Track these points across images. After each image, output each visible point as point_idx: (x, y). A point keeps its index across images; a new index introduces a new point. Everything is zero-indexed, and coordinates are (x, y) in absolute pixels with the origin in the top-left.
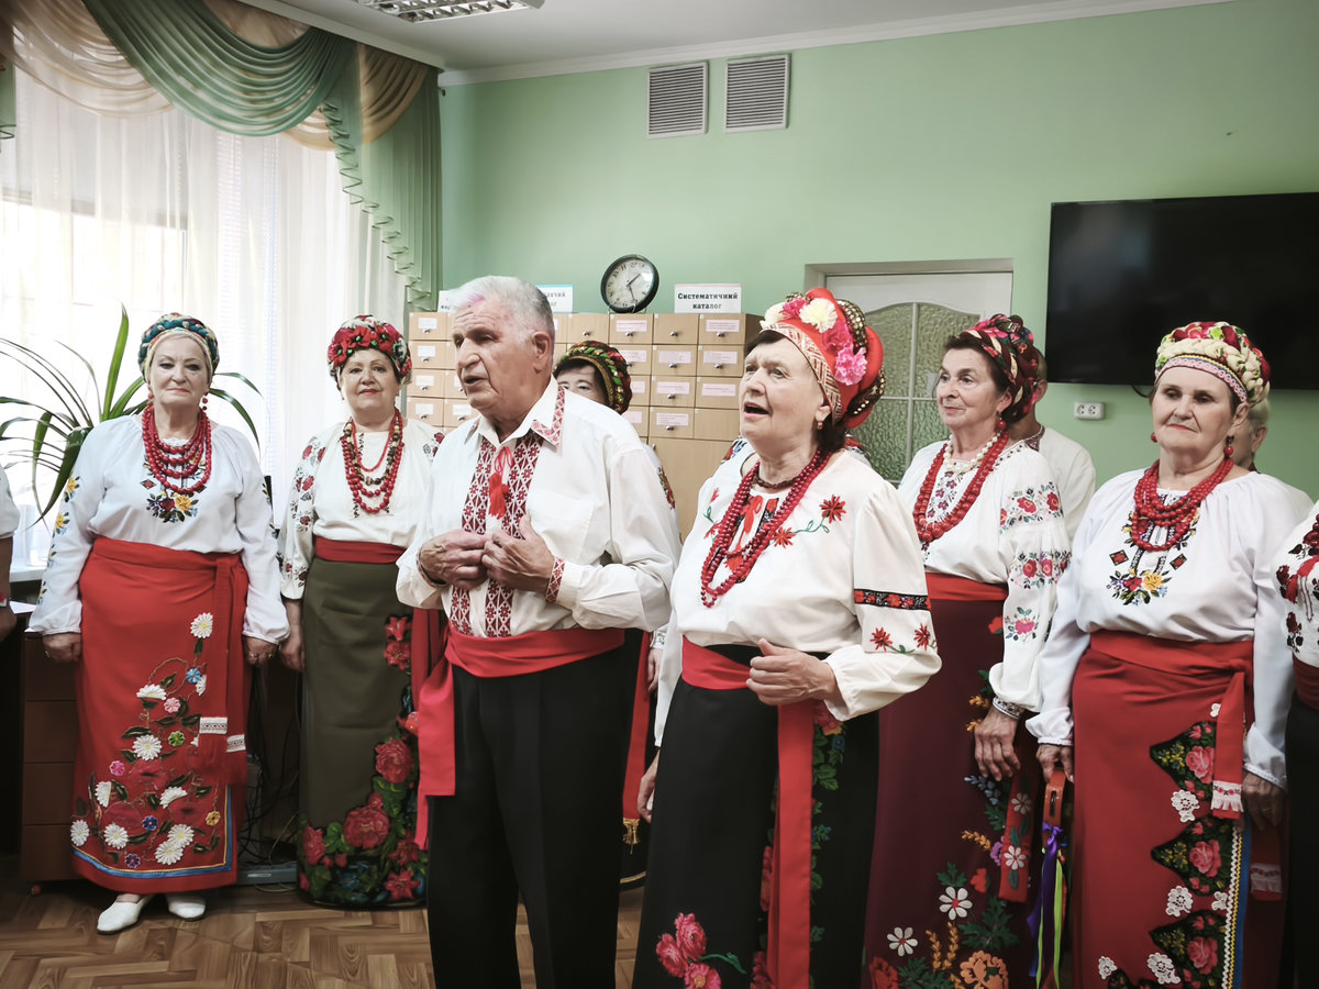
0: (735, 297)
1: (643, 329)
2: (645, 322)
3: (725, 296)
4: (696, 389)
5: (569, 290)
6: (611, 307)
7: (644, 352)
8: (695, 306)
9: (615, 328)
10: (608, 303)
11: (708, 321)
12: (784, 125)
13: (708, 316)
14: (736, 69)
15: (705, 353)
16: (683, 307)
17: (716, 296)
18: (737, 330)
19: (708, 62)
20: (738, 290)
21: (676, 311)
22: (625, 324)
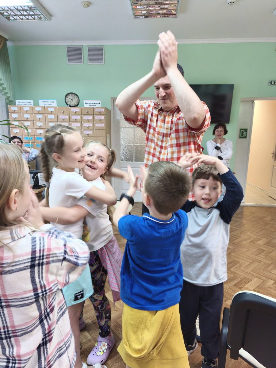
2: (79, 109)
3: (97, 104)
4: (94, 125)
5: (55, 101)
7: (79, 116)
8: (89, 105)
9: (71, 110)
10: (67, 104)
11: (96, 109)
12: (103, 63)
14: (91, 48)
15: (96, 116)
17: (94, 103)
18: (103, 111)
19: (82, 46)
20: (99, 102)
21: (85, 107)
22: (73, 110)
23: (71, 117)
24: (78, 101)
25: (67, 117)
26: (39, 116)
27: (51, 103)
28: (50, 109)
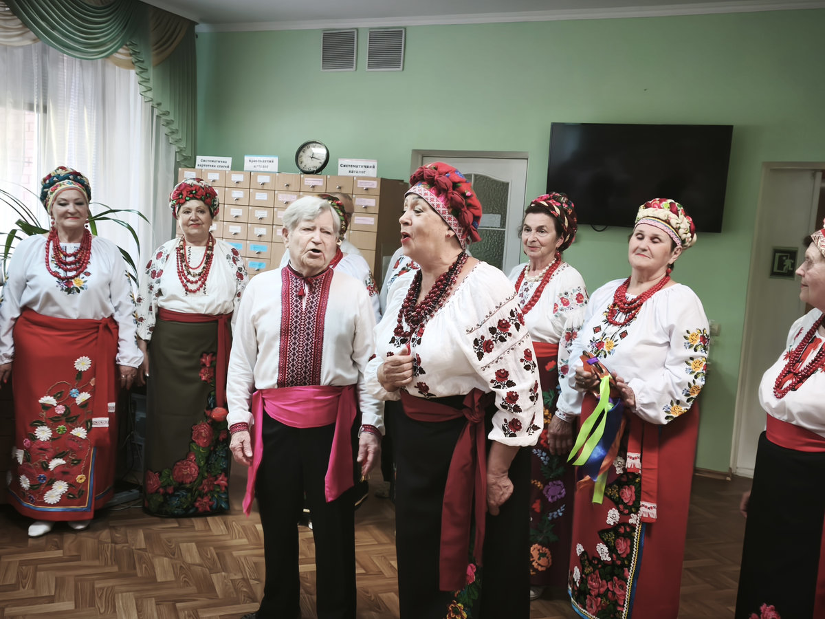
0: (374, 167)
1: (321, 184)
2: (322, 179)
3: (368, 167)
5: (276, 159)
6: (302, 170)
8: (350, 172)
9: (304, 182)
10: (299, 168)
11: (359, 181)
12: (401, 69)
13: (359, 178)
14: (375, 35)
15: (357, 199)
16: (343, 172)
17: (362, 167)
18: (375, 186)
19: (357, 29)
20: (375, 163)
21: (339, 174)
22: (310, 181)
24: (325, 160)
26: (237, 194)
27: (266, 164)
28: (261, 179)
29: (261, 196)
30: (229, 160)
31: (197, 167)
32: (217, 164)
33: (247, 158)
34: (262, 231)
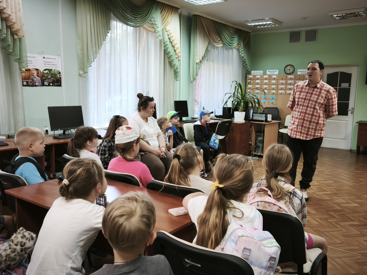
1: (293, 77)
5: (278, 71)
6: (286, 73)
7: (293, 81)
8: (301, 73)
12: (316, 41)
14: (307, 32)
16: (299, 73)
19: (301, 31)
22: (289, 76)
23: (287, 82)
24: (293, 70)
25: (284, 81)
26: (266, 81)
27: (274, 72)
28: (274, 77)
29: (274, 81)
30: (262, 72)
31: (252, 74)
32: (258, 73)
33: (267, 71)
34: (274, 91)
